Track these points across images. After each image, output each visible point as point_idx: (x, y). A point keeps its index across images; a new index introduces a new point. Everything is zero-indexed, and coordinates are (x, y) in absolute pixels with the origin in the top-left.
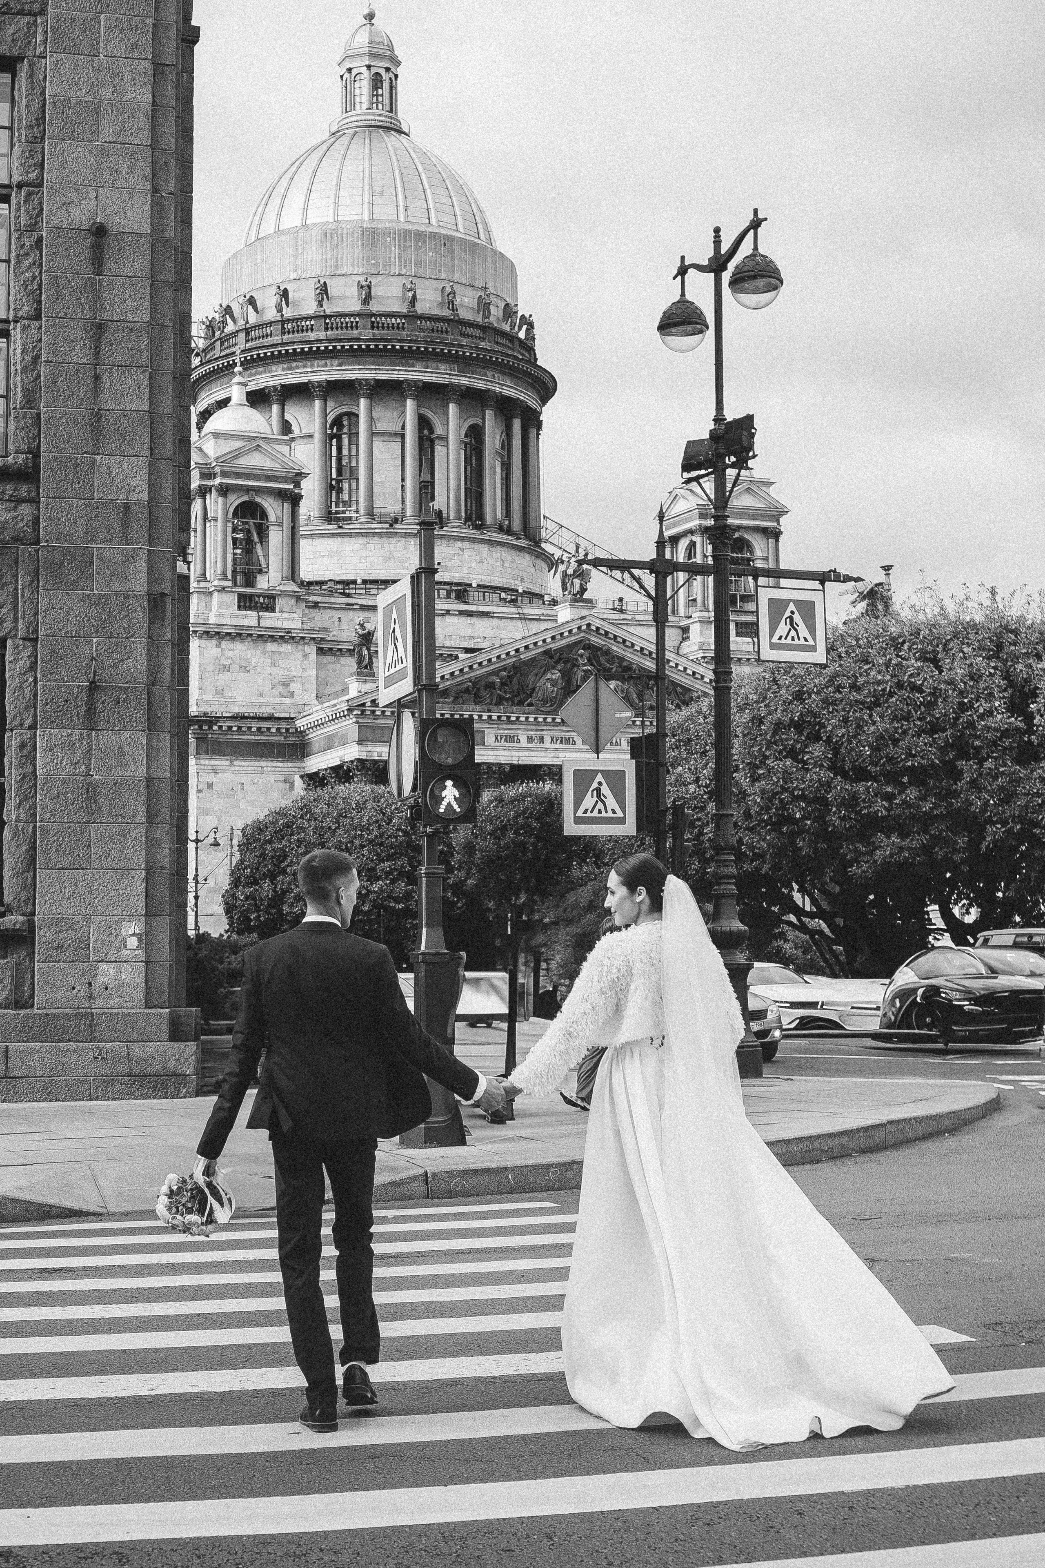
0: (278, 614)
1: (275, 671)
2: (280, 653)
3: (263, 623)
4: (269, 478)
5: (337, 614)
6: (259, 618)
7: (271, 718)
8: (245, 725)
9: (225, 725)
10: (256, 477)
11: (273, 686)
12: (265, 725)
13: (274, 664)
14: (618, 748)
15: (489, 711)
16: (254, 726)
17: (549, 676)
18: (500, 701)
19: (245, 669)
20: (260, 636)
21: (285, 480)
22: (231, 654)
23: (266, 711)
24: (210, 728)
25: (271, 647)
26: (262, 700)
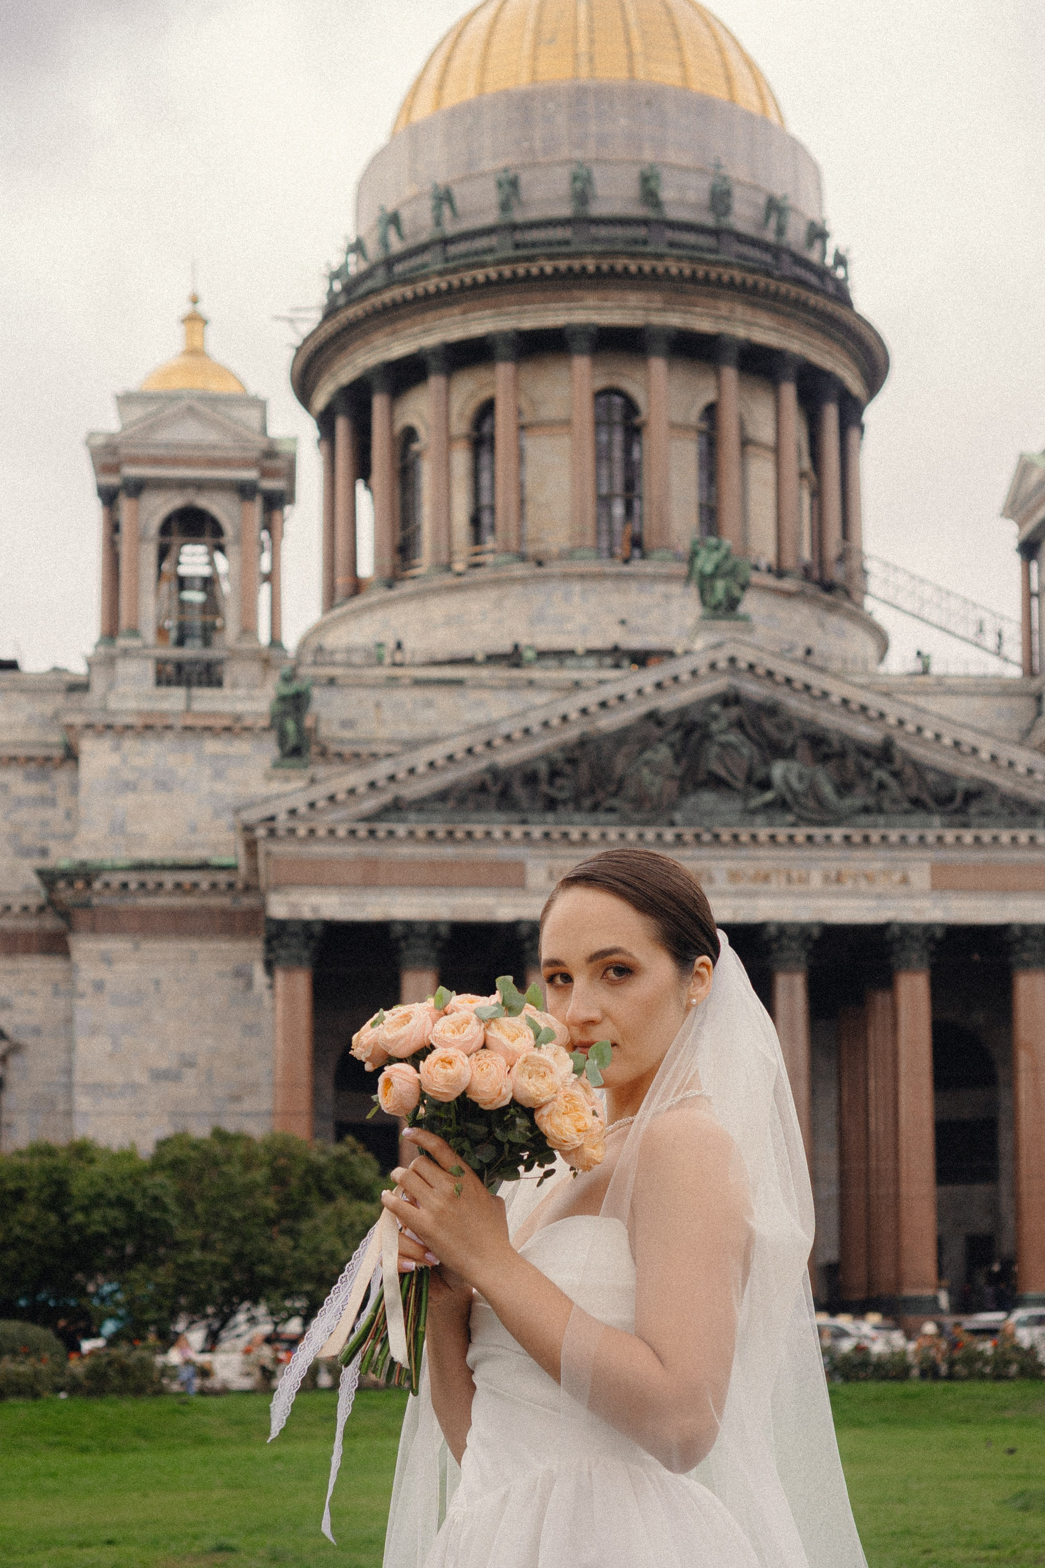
0: (226, 691)
1: (220, 787)
2: (226, 756)
3: (197, 706)
4: (213, 463)
5: (369, 697)
6: (189, 699)
7: (203, 866)
8: (151, 878)
9: (117, 879)
10: (189, 462)
11: (217, 814)
12: (187, 878)
13: (218, 775)
14: (802, 888)
15: (524, 822)
16: (169, 879)
17: (648, 755)
18: (551, 805)
19: (163, 785)
20: (187, 728)
21: (245, 464)
22: (138, 761)
23: (197, 855)
24: (89, 884)
25: (212, 746)
26: (193, 838)
